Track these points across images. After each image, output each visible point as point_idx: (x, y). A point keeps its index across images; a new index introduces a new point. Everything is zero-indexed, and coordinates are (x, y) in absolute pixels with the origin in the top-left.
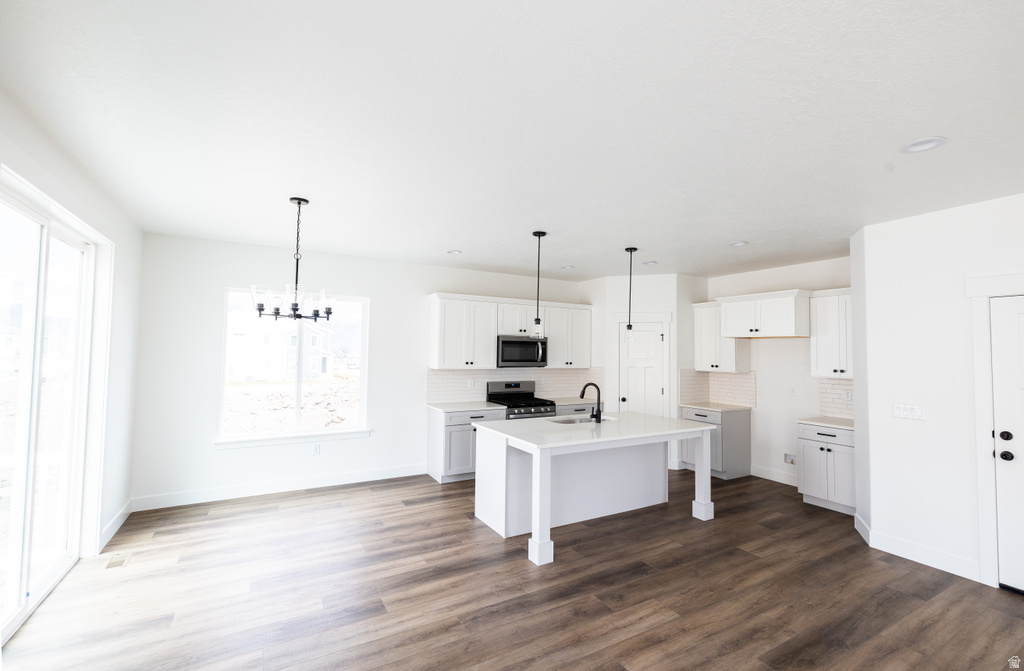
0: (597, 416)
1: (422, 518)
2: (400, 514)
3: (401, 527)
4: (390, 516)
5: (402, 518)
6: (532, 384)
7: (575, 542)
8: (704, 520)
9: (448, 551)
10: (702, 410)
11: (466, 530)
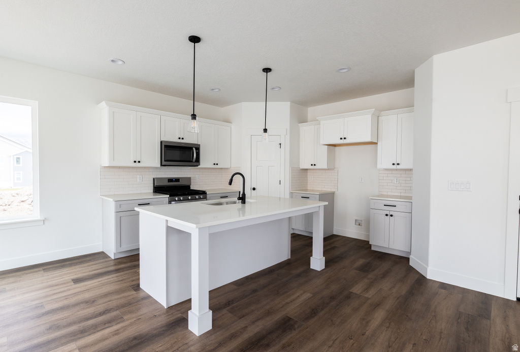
0: (243, 199)
1: (87, 296)
2: (64, 294)
3: (62, 309)
4: (55, 297)
5: (66, 298)
6: (189, 179)
7: (229, 303)
8: (319, 270)
9: (107, 331)
10: (305, 194)
11: (129, 304)
